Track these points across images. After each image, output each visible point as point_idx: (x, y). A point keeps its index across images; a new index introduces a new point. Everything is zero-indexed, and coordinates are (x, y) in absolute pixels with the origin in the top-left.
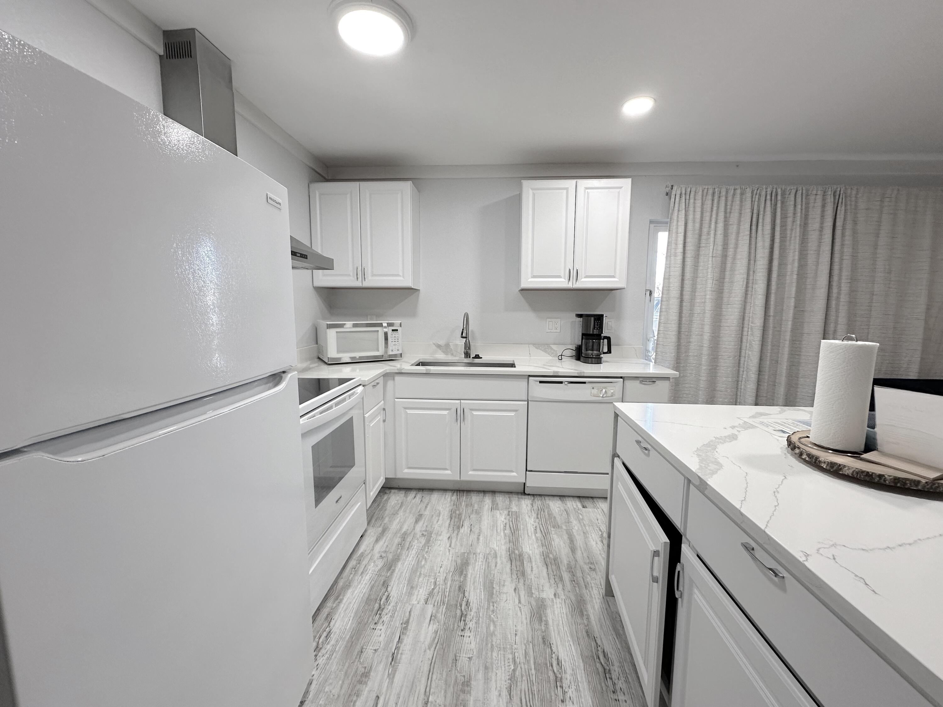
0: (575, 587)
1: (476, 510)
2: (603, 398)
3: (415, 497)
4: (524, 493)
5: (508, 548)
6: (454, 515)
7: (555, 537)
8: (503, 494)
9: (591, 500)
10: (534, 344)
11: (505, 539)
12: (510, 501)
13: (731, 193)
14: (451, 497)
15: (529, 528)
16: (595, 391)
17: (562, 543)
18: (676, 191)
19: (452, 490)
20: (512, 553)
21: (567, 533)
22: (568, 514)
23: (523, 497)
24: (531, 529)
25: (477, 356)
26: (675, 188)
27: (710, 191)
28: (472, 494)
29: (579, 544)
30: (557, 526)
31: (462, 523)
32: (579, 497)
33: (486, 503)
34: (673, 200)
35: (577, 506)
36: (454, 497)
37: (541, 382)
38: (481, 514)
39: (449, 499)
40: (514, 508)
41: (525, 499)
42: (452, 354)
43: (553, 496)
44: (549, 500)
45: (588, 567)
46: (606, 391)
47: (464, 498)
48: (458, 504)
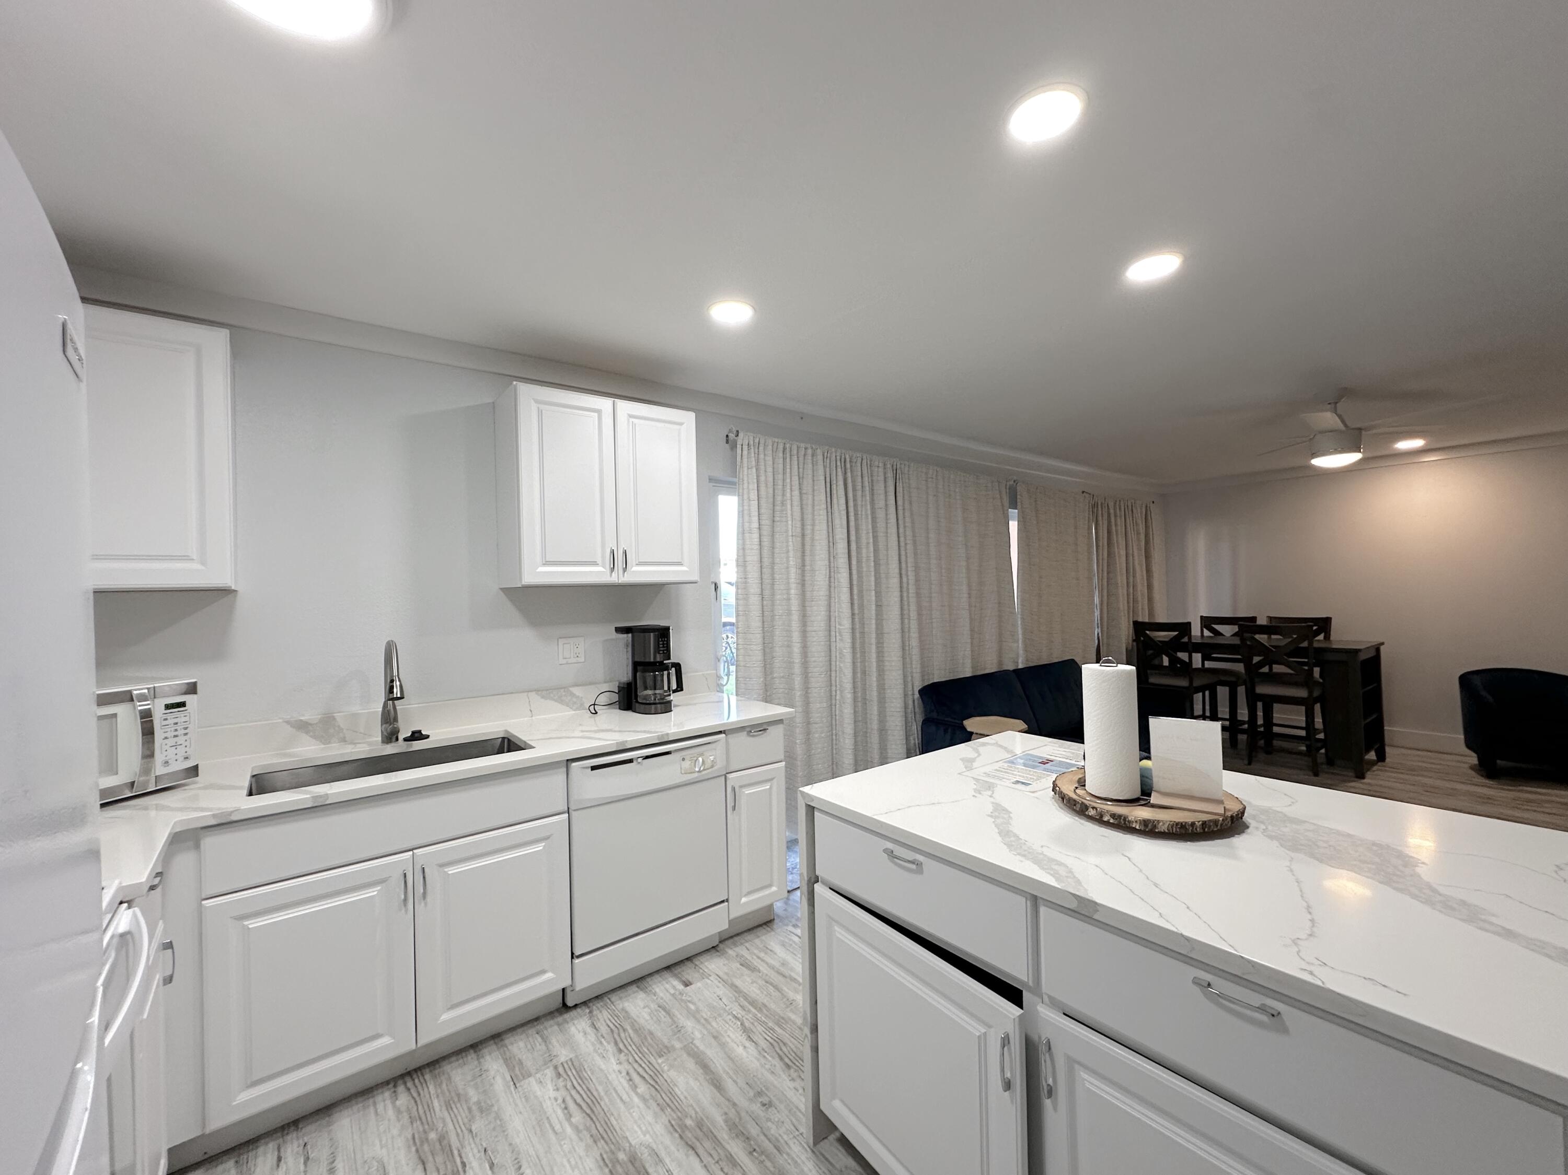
0: (762, 1162)
1: (478, 1103)
2: (700, 774)
3: (279, 1159)
4: (565, 1007)
5: (599, 1158)
6: (426, 1147)
7: (673, 1074)
8: (519, 1030)
9: (689, 964)
10: (537, 691)
11: (581, 1140)
12: (545, 1040)
13: (802, 452)
14: (393, 1103)
15: (615, 1083)
16: (686, 764)
17: (692, 1082)
18: (743, 439)
19: (387, 1083)
20: (614, 1166)
21: (689, 1054)
22: (668, 1012)
23: (567, 1016)
24: (620, 1083)
25: (416, 735)
26: (741, 435)
27: (781, 446)
28: (447, 1067)
29: (720, 1065)
30: (664, 1051)
31: (458, 1160)
32: (668, 968)
33: (492, 1073)
34: (739, 451)
35: (674, 987)
36: (403, 1099)
37: (594, 768)
38: (496, 1108)
39: (391, 1112)
40: (563, 1055)
41: (572, 1019)
42: (344, 740)
43: (622, 987)
44: (621, 998)
45: (759, 1105)
46: (703, 761)
47: (431, 1087)
48: (421, 1111)
